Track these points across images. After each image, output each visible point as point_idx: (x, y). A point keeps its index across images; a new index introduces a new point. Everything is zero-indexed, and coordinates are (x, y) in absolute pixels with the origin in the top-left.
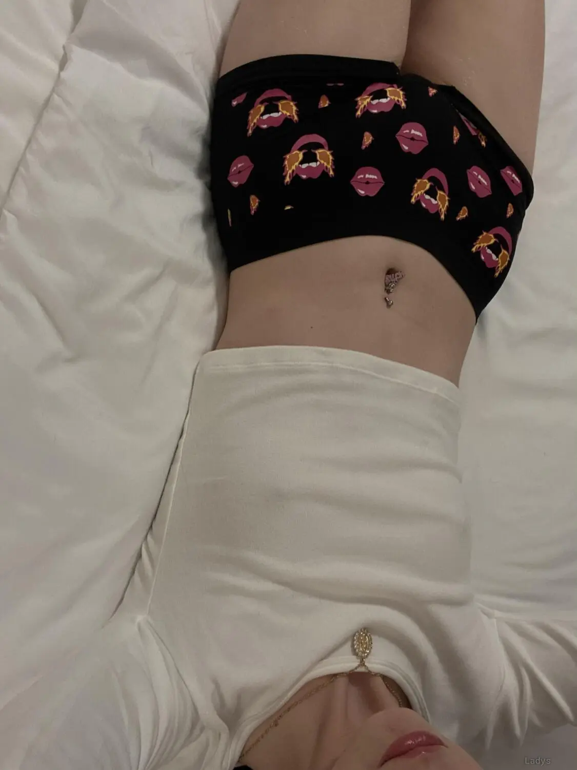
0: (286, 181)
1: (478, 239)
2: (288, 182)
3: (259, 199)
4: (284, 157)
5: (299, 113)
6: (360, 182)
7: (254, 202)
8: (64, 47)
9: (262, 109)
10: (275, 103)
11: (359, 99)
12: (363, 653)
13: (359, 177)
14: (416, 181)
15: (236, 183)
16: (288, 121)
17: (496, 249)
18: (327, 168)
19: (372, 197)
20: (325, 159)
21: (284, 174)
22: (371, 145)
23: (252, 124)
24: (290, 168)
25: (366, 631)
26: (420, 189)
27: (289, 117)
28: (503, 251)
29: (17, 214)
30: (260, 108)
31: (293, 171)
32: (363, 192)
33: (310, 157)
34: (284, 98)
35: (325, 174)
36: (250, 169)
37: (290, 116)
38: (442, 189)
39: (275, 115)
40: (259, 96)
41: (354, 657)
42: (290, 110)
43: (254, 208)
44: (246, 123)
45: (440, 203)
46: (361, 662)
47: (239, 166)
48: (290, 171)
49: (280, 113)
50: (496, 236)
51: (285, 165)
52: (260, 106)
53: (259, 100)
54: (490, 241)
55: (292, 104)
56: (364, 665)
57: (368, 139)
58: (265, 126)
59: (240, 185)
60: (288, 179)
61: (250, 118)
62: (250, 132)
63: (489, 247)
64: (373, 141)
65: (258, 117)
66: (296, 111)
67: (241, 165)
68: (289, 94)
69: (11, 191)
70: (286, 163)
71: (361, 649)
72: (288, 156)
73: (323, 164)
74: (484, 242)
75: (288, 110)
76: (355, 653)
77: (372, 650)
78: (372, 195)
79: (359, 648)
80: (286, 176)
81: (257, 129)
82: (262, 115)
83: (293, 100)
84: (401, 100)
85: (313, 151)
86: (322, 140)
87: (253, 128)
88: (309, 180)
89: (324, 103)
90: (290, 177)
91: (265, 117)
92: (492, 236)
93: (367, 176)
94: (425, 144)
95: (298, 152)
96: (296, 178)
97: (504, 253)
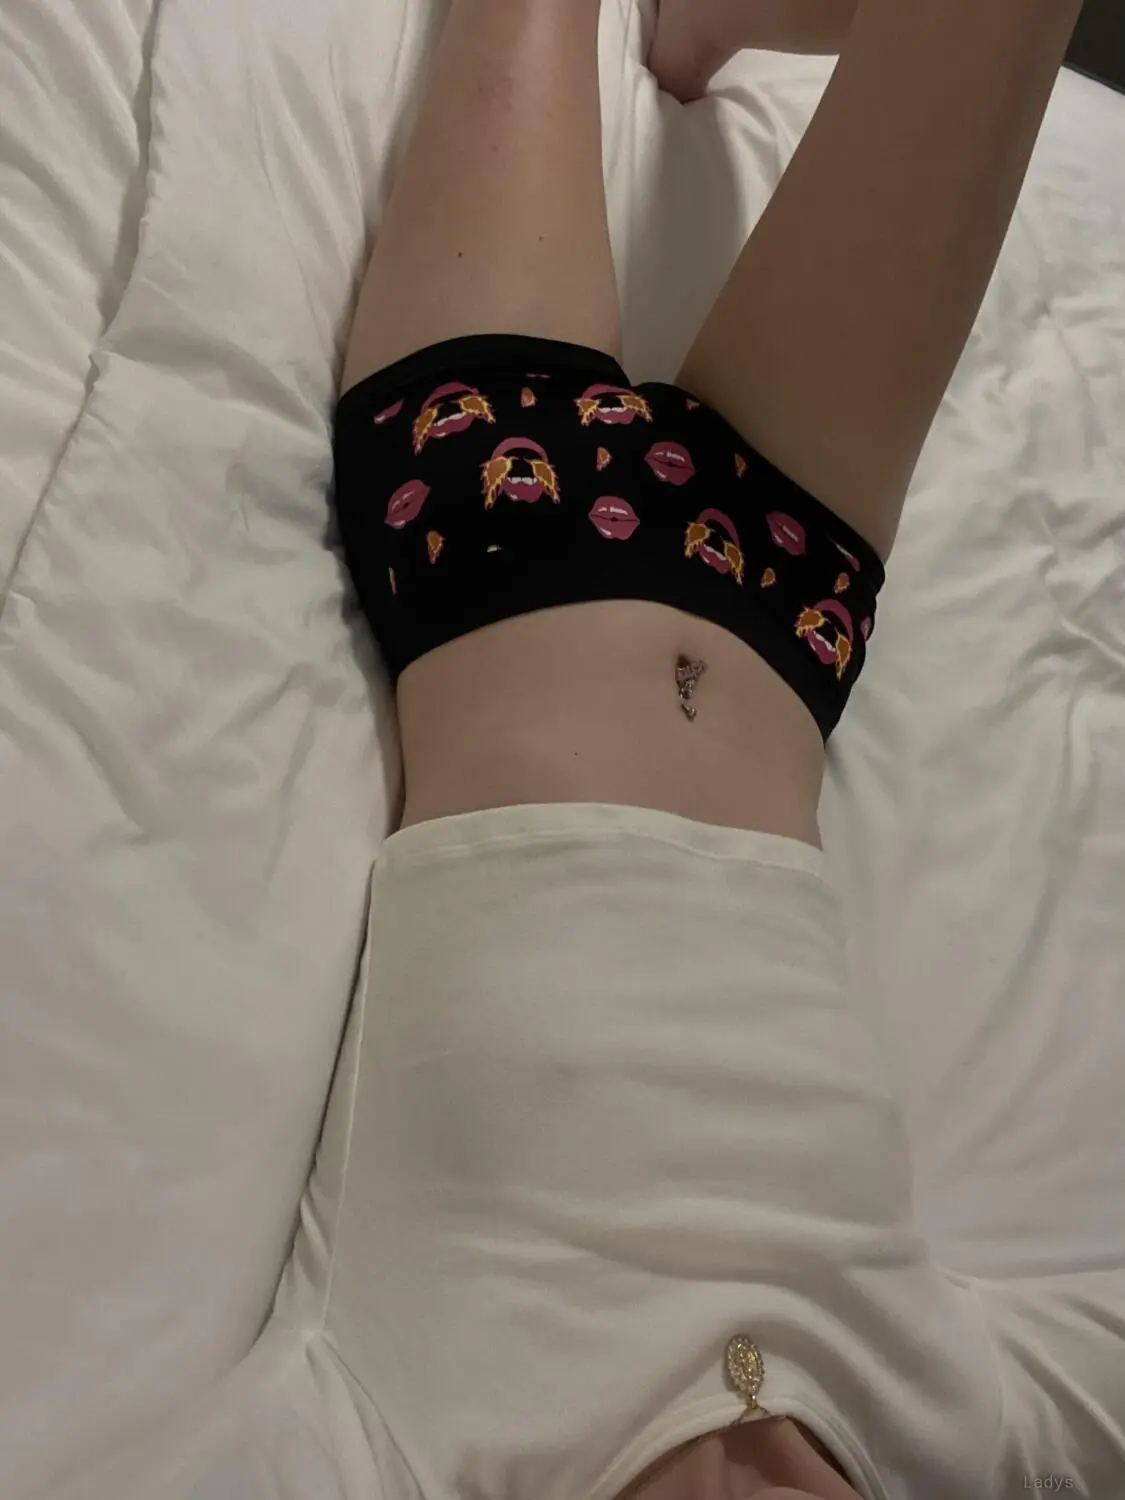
0: (487, 503)
1: (798, 619)
2: (489, 504)
3: (443, 536)
4: (483, 465)
5: (494, 409)
6: (602, 516)
7: (435, 543)
8: (90, 357)
9: (435, 413)
10: (453, 402)
11: (579, 402)
12: (747, 1385)
13: (600, 510)
14: (687, 526)
15: (401, 523)
16: (478, 422)
17: (829, 632)
18: (548, 489)
19: (624, 541)
20: (544, 477)
21: (483, 492)
22: (609, 466)
23: (421, 437)
24: (492, 482)
25: (746, 1341)
26: (695, 539)
27: (480, 417)
28: (840, 636)
29: (32, 594)
30: (431, 413)
31: (498, 487)
32: (608, 533)
33: (521, 469)
34: (467, 393)
35: (545, 497)
36: (426, 495)
37: (480, 415)
38: (730, 540)
39: (456, 417)
40: (426, 399)
41: (732, 1396)
42: (479, 406)
43: (435, 552)
44: (411, 437)
45: (731, 560)
46: (749, 1404)
47: (405, 496)
48: (493, 487)
49: (464, 414)
50: (825, 614)
51: (484, 478)
52: (429, 410)
53: (429, 401)
54: (817, 622)
55: (480, 399)
56: (756, 1407)
57: (604, 458)
58: (443, 435)
59: (407, 525)
60: (490, 500)
61: (416, 430)
62: (419, 447)
63: (818, 630)
64: (611, 460)
65: (429, 425)
66: (488, 407)
67: (410, 494)
68: (472, 386)
69: (21, 562)
70: (486, 474)
71: (744, 1378)
72: (488, 465)
73: (543, 483)
74: (809, 624)
75: (476, 407)
76: (732, 1385)
77: (765, 1376)
78: (624, 538)
79: (740, 1376)
80: (486, 495)
81: (431, 441)
82: (437, 420)
83: (481, 394)
84: (644, 410)
85: (528, 461)
86: (538, 449)
87: (424, 441)
88: (521, 503)
89: (529, 400)
90: (493, 496)
91: (441, 423)
92: (818, 613)
93: (612, 509)
94: (691, 473)
95: (504, 459)
96: (502, 498)
97: (841, 639)
